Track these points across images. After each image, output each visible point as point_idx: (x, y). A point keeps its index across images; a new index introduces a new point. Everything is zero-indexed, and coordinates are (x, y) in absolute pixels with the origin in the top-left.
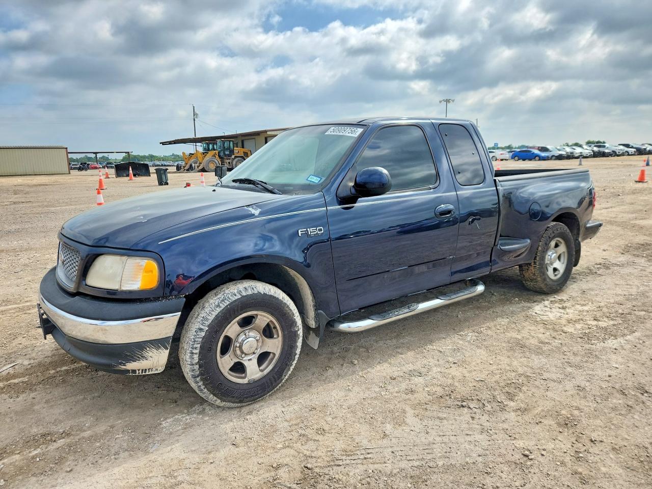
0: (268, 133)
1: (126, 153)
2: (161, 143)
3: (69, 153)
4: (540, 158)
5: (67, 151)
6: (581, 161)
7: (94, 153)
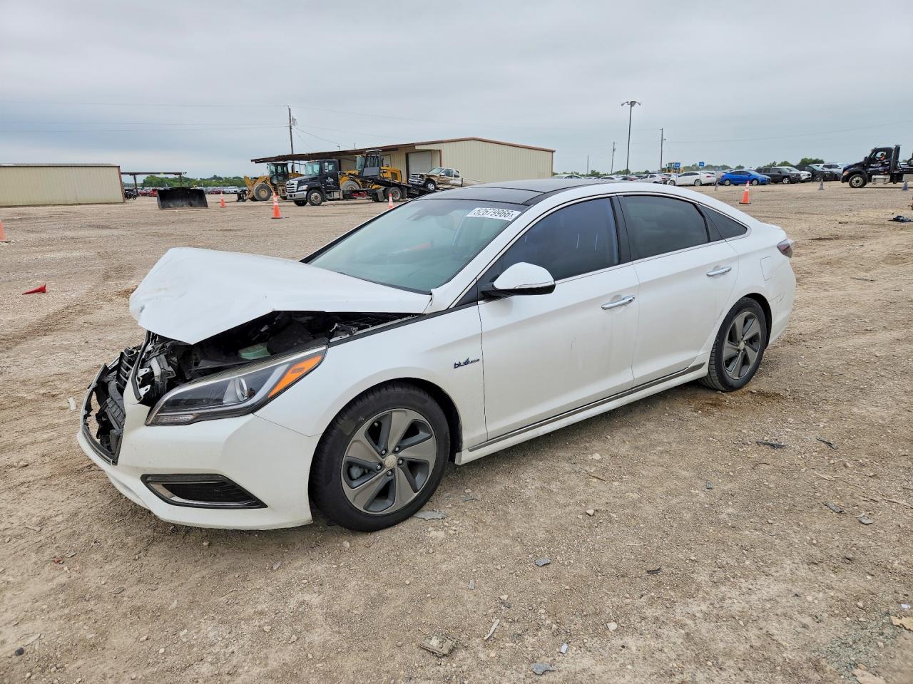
0: (417, 148)
1: (176, 174)
2: (252, 161)
3: (122, 173)
4: (758, 182)
5: (119, 170)
6: (822, 185)
7: (131, 174)
